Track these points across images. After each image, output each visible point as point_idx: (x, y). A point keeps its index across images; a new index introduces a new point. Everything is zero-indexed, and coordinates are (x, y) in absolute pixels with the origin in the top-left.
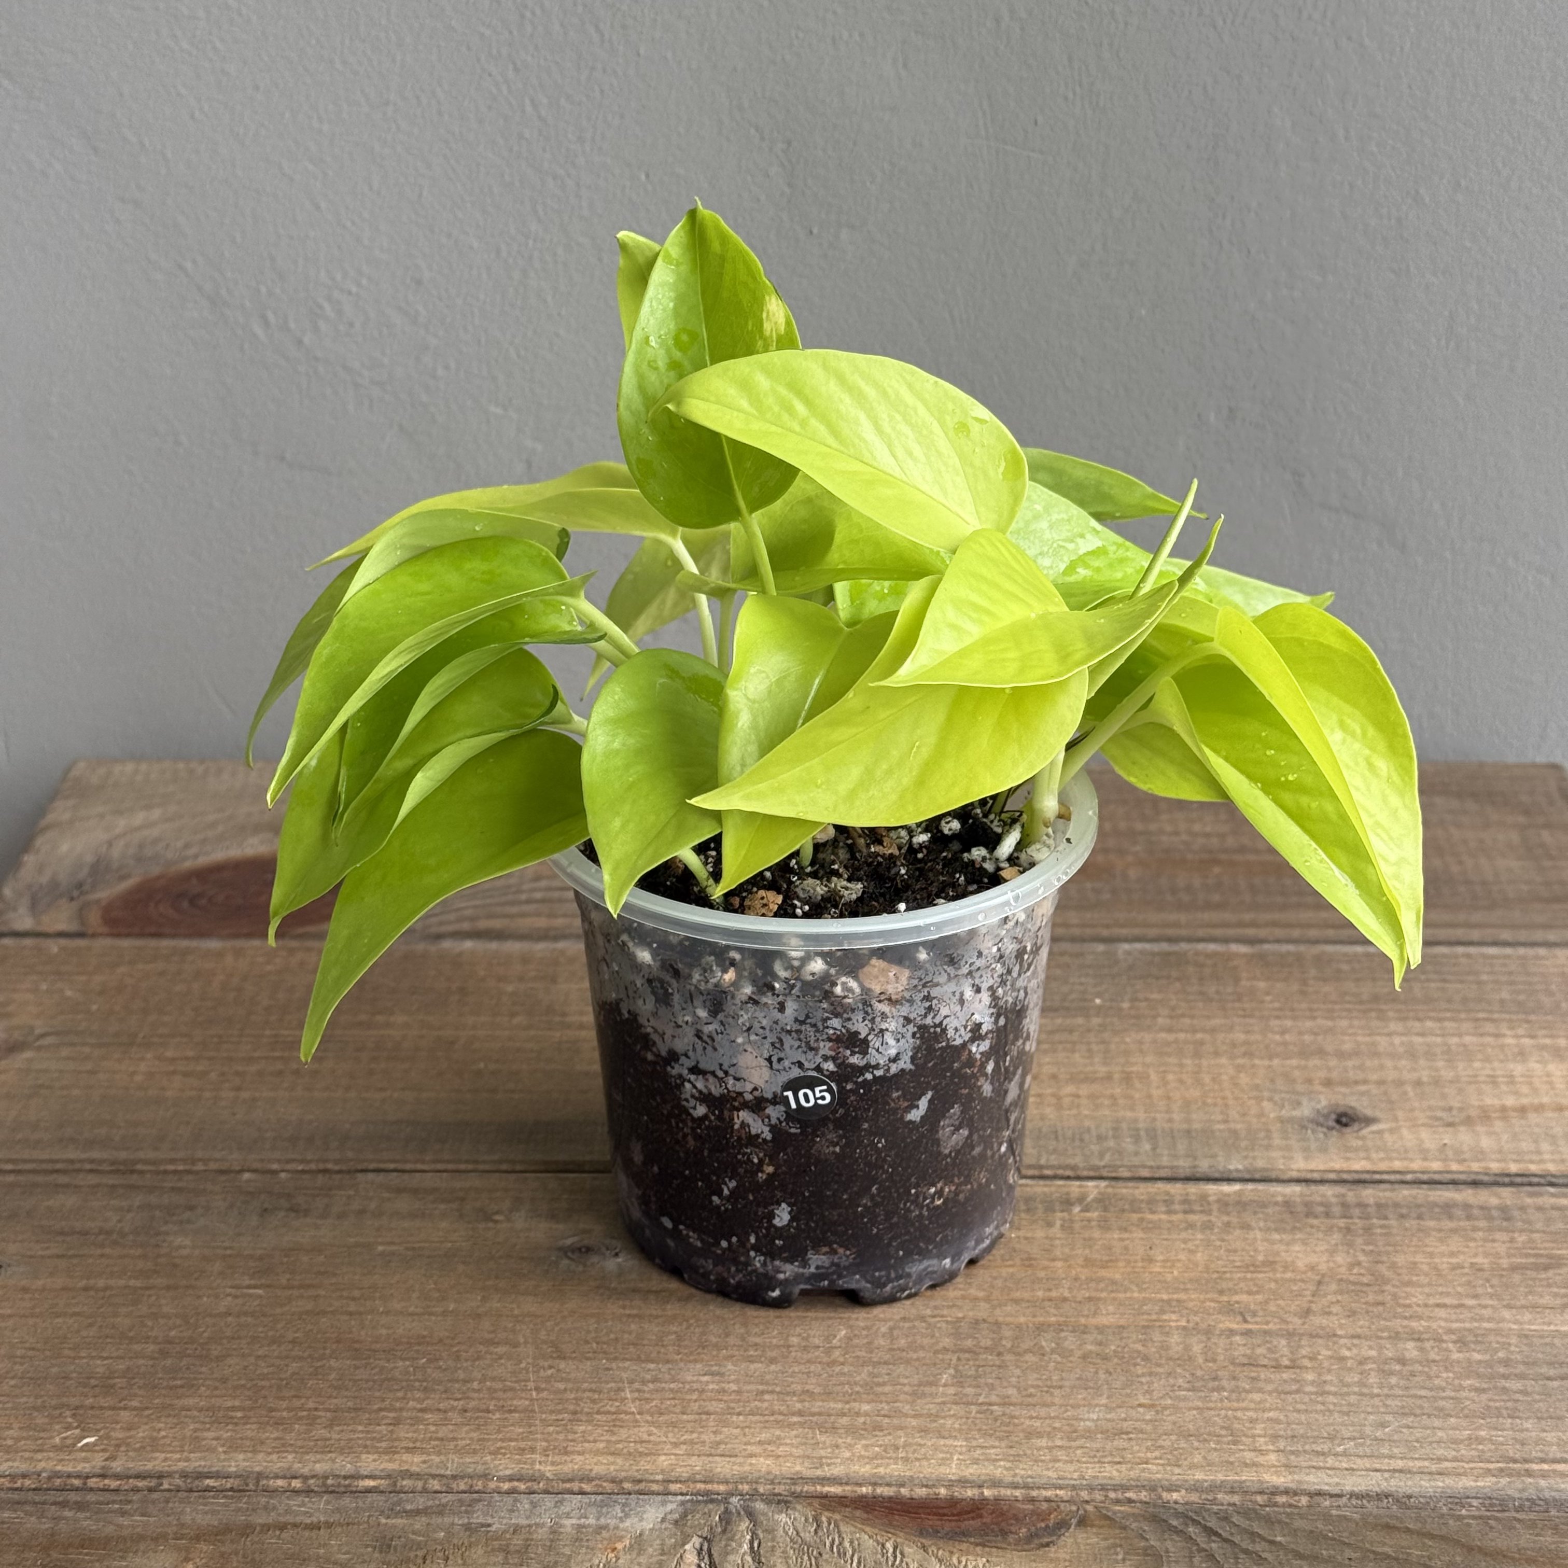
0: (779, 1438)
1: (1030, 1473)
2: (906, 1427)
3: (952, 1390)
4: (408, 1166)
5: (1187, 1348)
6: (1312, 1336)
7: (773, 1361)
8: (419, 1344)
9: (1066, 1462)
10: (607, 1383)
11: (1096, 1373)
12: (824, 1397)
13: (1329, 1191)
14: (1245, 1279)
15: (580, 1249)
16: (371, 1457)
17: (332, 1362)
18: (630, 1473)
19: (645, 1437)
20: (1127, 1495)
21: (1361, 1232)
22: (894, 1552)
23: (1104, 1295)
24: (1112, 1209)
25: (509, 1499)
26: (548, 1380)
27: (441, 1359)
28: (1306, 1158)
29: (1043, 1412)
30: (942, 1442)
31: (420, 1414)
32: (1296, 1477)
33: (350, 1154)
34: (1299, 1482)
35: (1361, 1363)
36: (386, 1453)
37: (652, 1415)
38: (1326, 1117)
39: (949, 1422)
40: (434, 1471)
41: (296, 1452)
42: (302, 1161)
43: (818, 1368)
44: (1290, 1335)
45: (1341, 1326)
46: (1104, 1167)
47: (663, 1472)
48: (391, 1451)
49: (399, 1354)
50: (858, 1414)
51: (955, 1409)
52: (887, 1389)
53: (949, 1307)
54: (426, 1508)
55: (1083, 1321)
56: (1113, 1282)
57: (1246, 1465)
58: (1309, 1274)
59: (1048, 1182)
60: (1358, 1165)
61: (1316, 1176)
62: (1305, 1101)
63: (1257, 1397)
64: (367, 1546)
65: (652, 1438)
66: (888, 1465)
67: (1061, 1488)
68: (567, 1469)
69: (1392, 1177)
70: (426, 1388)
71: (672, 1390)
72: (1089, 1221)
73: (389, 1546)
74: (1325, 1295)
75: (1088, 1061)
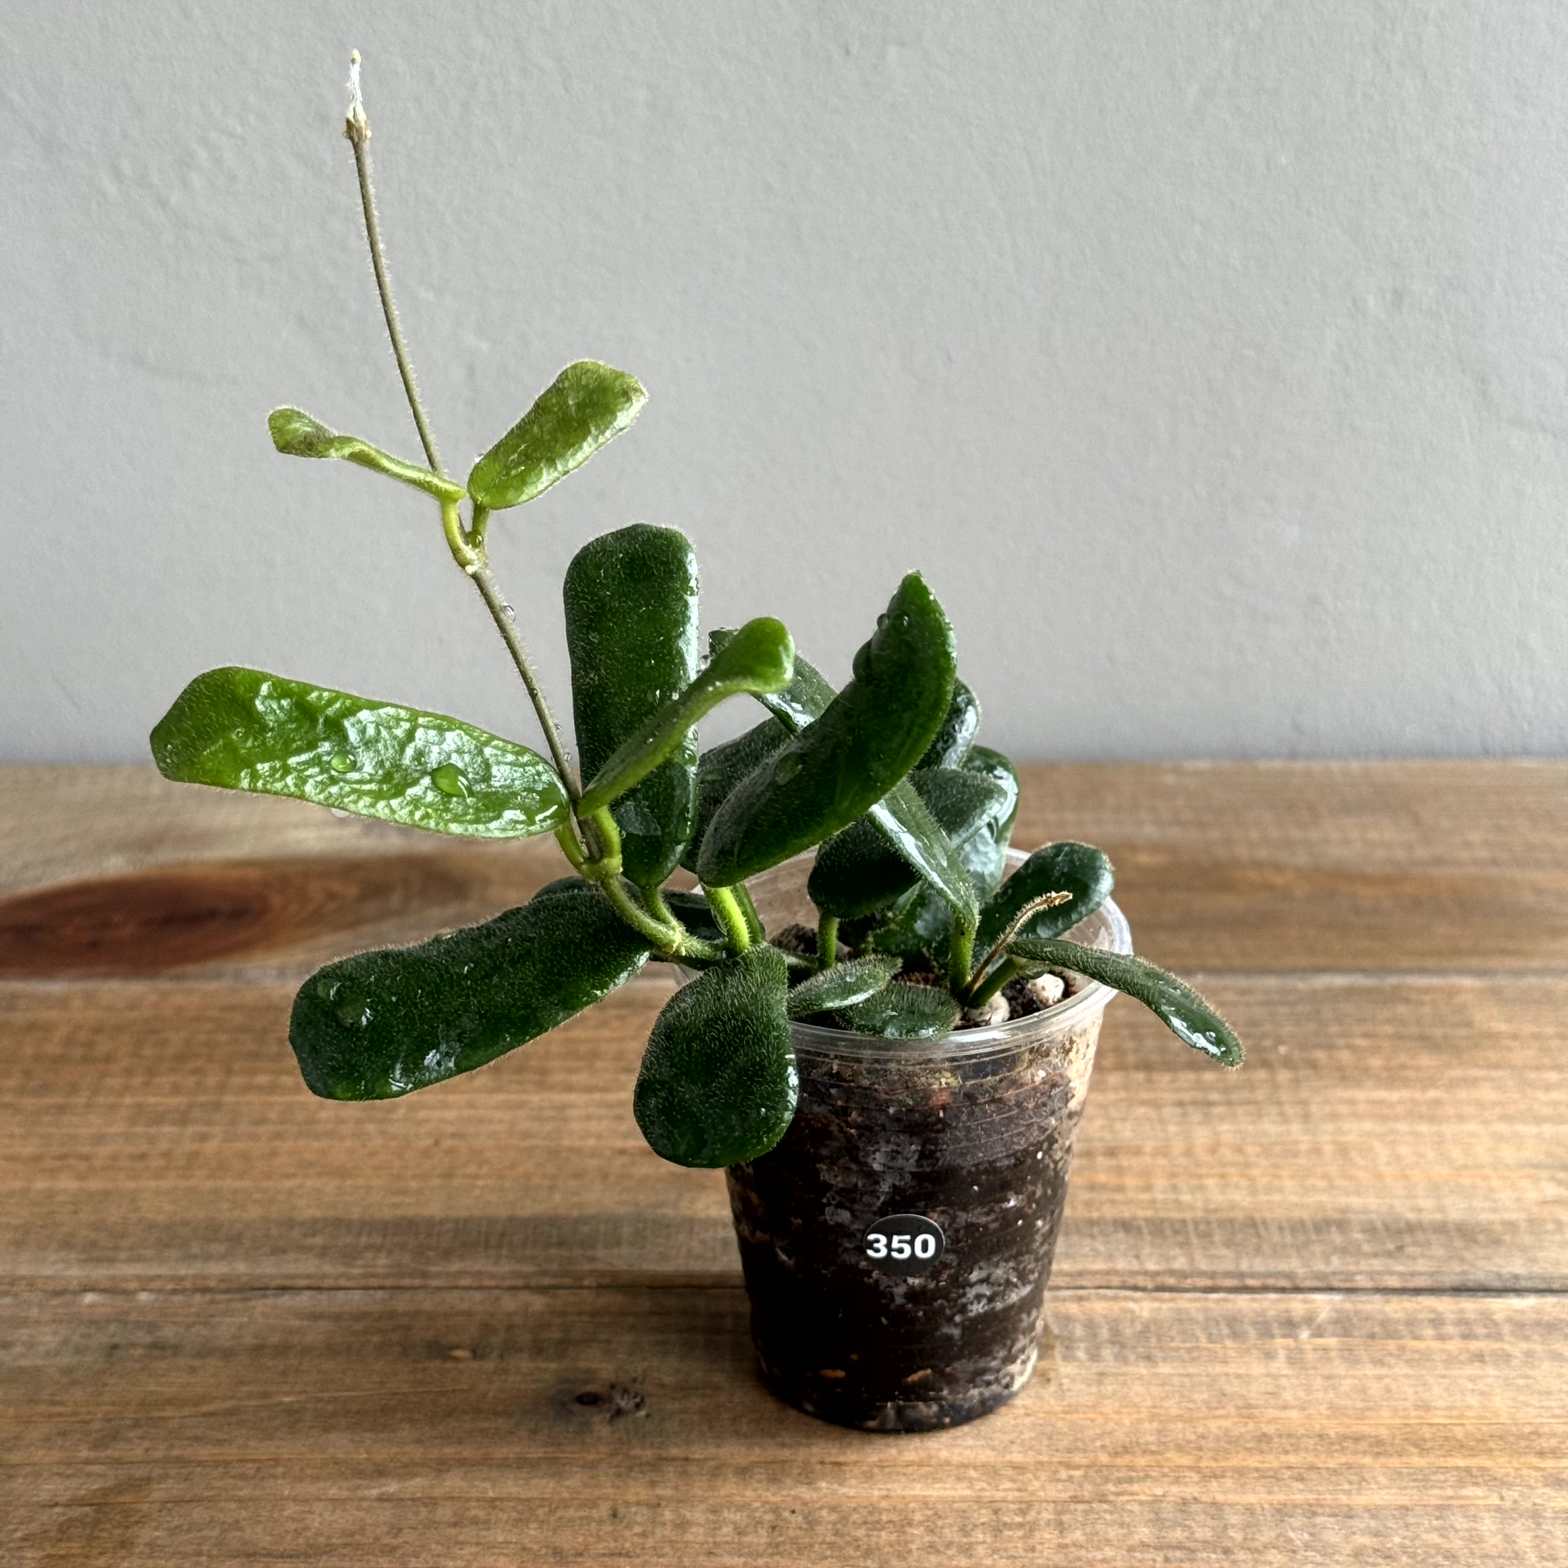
4: (327, 1283)
5: (1509, 1539)
15: (582, 1398)
23: (1368, 1460)
24: (1356, 1333)
33: (241, 1267)
42: (172, 1279)
46: (1334, 1273)
53: (1139, 1479)
55: (1344, 1499)
56: (1379, 1442)
59: (1256, 1296)
72: (1325, 1350)
75: (1283, 1128)
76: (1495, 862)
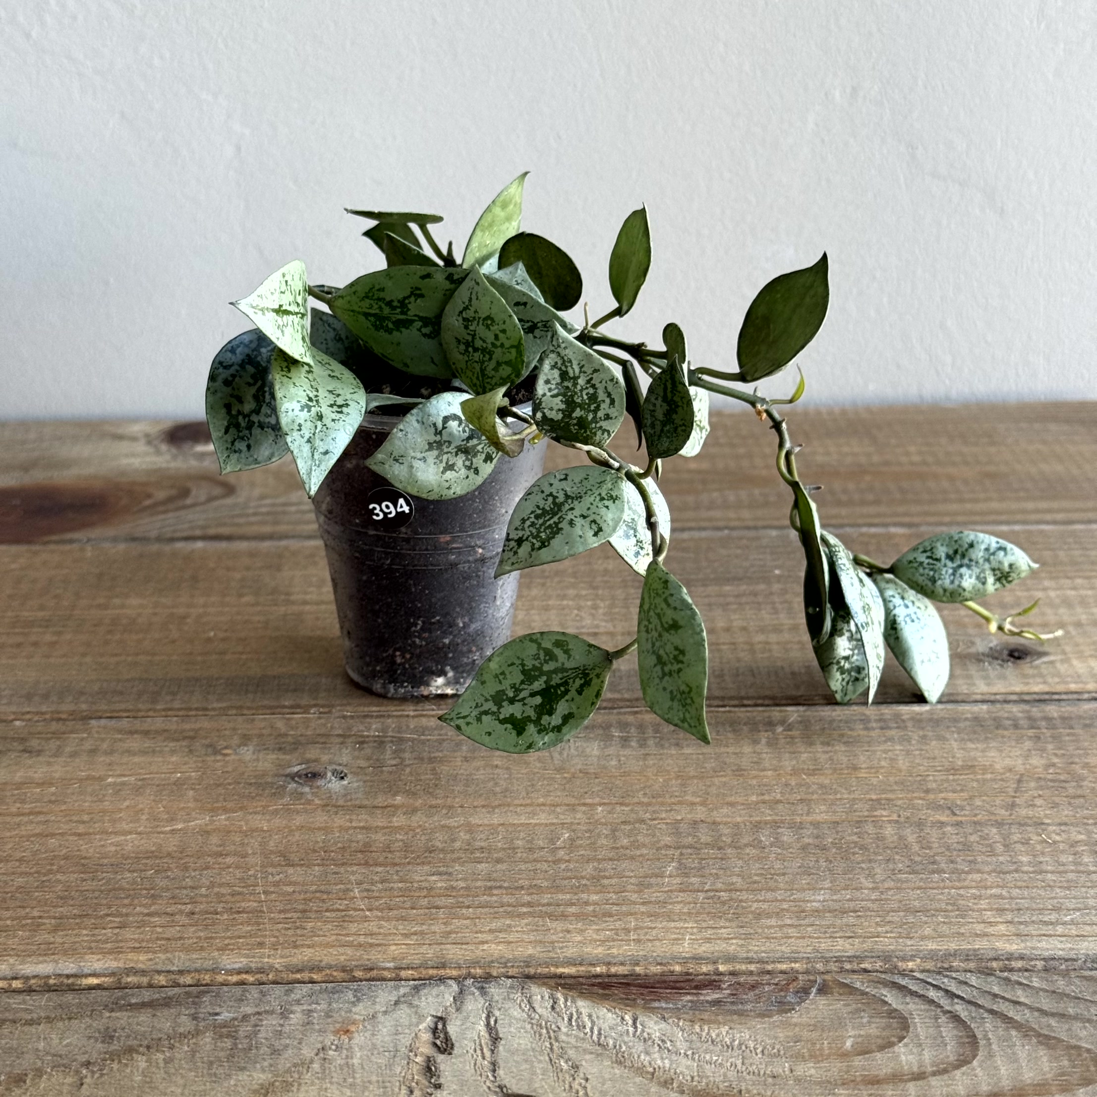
0: (509, 926)
1: (763, 949)
2: (636, 913)
3: (678, 880)
4: (141, 714)
5: (901, 838)
6: (1020, 825)
7: (499, 861)
8: (148, 858)
9: (798, 938)
10: (335, 884)
11: (817, 861)
12: (553, 890)
13: (1015, 709)
14: (947, 780)
15: (306, 775)
16: (96, 957)
17: (59, 876)
18: (360, 963)
19: (375, 930)
20: (862, 966)
21: (1050, 739)
22: (634, 1023)
23: (815, 797)
24: (813, 728)
25: (238, 990)
26: (276, 884)
27: (169, 869)
28: (988, 685)
29: (769, 895)
30: (673, 924)
31: (146, 918)
32: (1028, 944)
33: (84, 707)
34: (1033, 948)
35: (1072, 846)
36: (110, 953)
37: (381, 910)
38: (1000, 652)
39: (679, 907)
40: (159, 968)
41: (18, 956)
42: (37, 713)
43: (545, 866)
44: (999, 824)
45: (1046, 816)
46: (801, 695)
47: (394, 959)
48: (117, 951)
49: (127, 867)
50: (587, 903)
51: (682, 896)
52: (614, 881)
53: (667, 811)
54: (152, 1001)
55: (798, 818)
56: (822, 786)
57: (977, 935)
58: (1008, 774)
59: (749, 709)
60: (1037, 688)
61: (998, 697)
62: (978, 641)
63: (977, 877)
64: (90, 1037)
65: (382, 931)
66: (620, 946)
67: (796, 962)
68: (295, 961)
69: (1070, 697)
70: (153, 895)
71: (400, 889)
72: (792, 738)
73: (112, 1037)
74: (1026, 791)
75: (774, 616)
76: (925, 463)
